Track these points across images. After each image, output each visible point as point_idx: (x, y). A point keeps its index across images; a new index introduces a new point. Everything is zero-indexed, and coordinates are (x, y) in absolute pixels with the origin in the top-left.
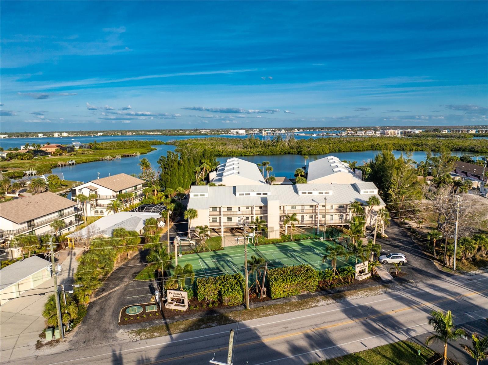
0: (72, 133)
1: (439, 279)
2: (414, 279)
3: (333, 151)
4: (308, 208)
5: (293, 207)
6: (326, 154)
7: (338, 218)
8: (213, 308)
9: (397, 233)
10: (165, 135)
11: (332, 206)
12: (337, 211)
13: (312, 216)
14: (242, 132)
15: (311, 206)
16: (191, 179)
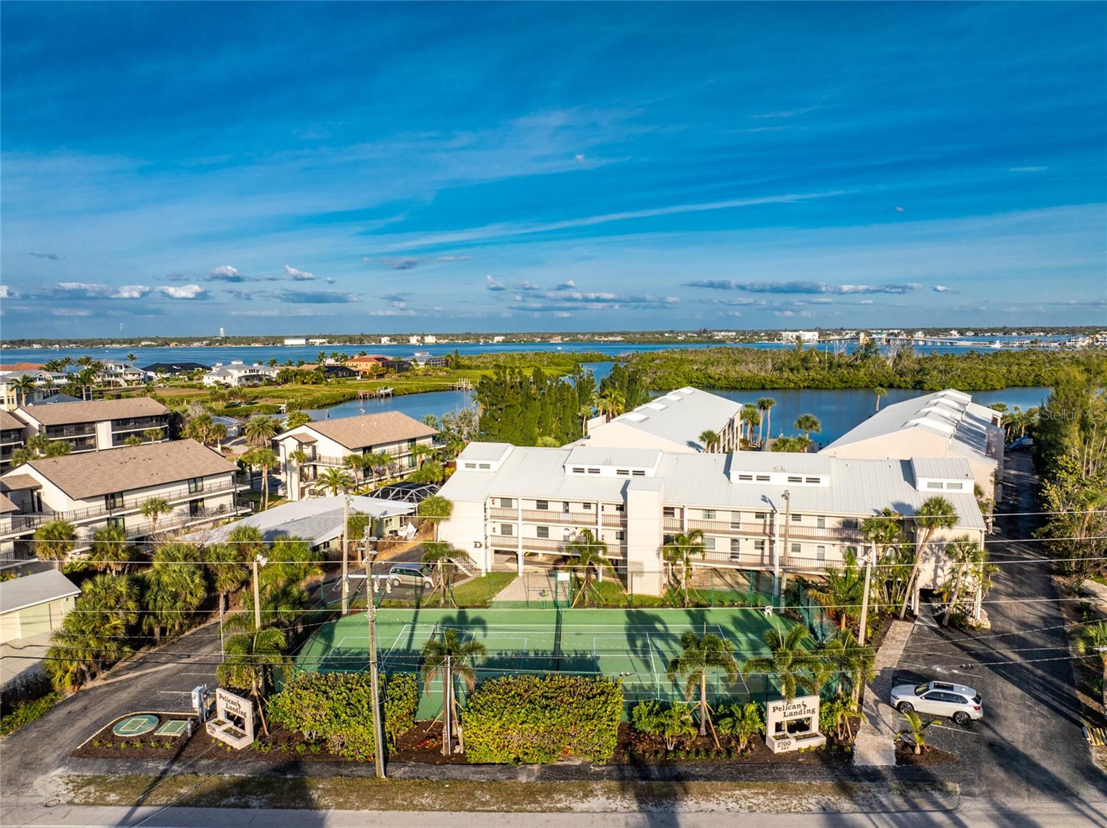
0: (446, 337)
1: (1062, 800)
2: (966, 781)
3: (1018, 383)
4: (751, 518)
5: (709, 513)
6: (993, 389)
7: (840, 557)
8: (304, 756)
9: (1031, 619)
10: (629, 342)
11: (821, 518)
12: (836, 535)
13: (763, 543)
14: (811, 337)
15: (760, 515)
16: (567, 434)
